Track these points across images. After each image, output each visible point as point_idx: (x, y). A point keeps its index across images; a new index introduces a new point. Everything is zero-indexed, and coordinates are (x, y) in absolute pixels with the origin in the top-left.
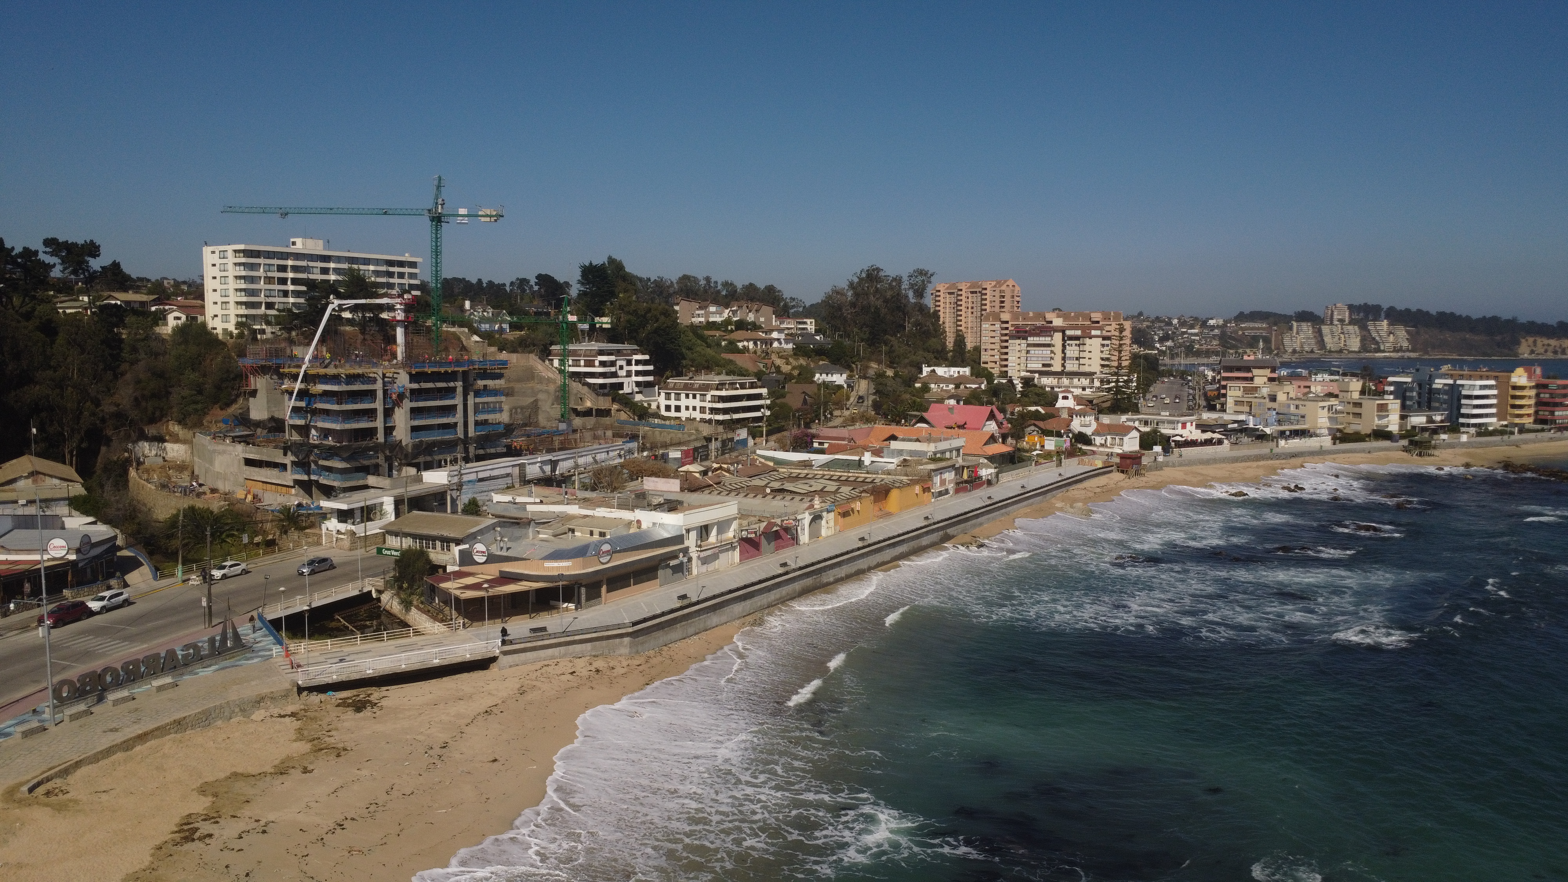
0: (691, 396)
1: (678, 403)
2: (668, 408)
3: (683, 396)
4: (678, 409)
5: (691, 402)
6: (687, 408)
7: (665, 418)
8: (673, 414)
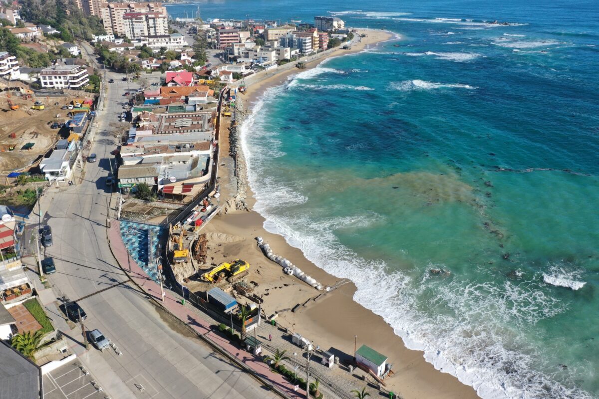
0: (58, 77)
1: (51, 81)
2: (45, 83)
3: (53, 77)
4: (51, 83)
5: (58, 80)
6: (57, 83)
7: (45, 88)
8: (49, 86)
